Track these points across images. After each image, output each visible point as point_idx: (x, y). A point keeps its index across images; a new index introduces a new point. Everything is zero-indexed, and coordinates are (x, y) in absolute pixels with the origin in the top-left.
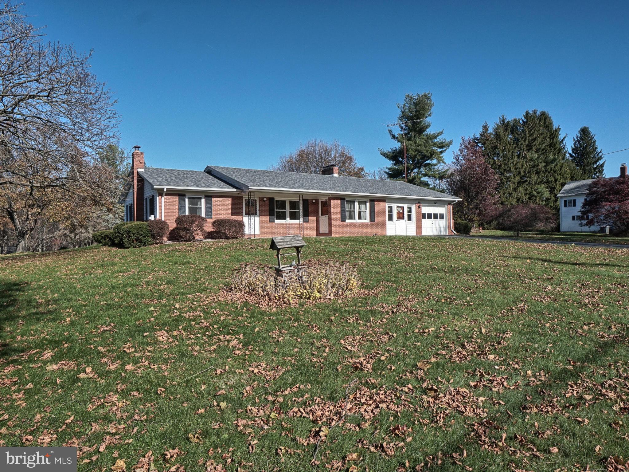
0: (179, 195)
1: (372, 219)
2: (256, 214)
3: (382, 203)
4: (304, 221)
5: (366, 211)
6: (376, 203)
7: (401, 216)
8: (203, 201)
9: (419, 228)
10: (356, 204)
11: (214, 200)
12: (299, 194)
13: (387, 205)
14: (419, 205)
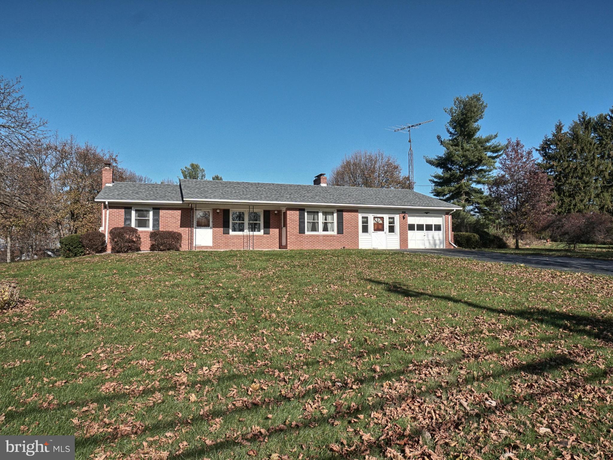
0: (125, 208)
1: (340, 230)
2: (209, 226)
3: (353, 213)
4: (264, 233)
5: (333, 223)
6: (344, 213)
7: (379, 228)
8: (151, 213)
9: (404, 240)
10: (320, 215)
11: (162, 212)
12: (249, 206)
13: (360, 216)
14: (404, 215)
